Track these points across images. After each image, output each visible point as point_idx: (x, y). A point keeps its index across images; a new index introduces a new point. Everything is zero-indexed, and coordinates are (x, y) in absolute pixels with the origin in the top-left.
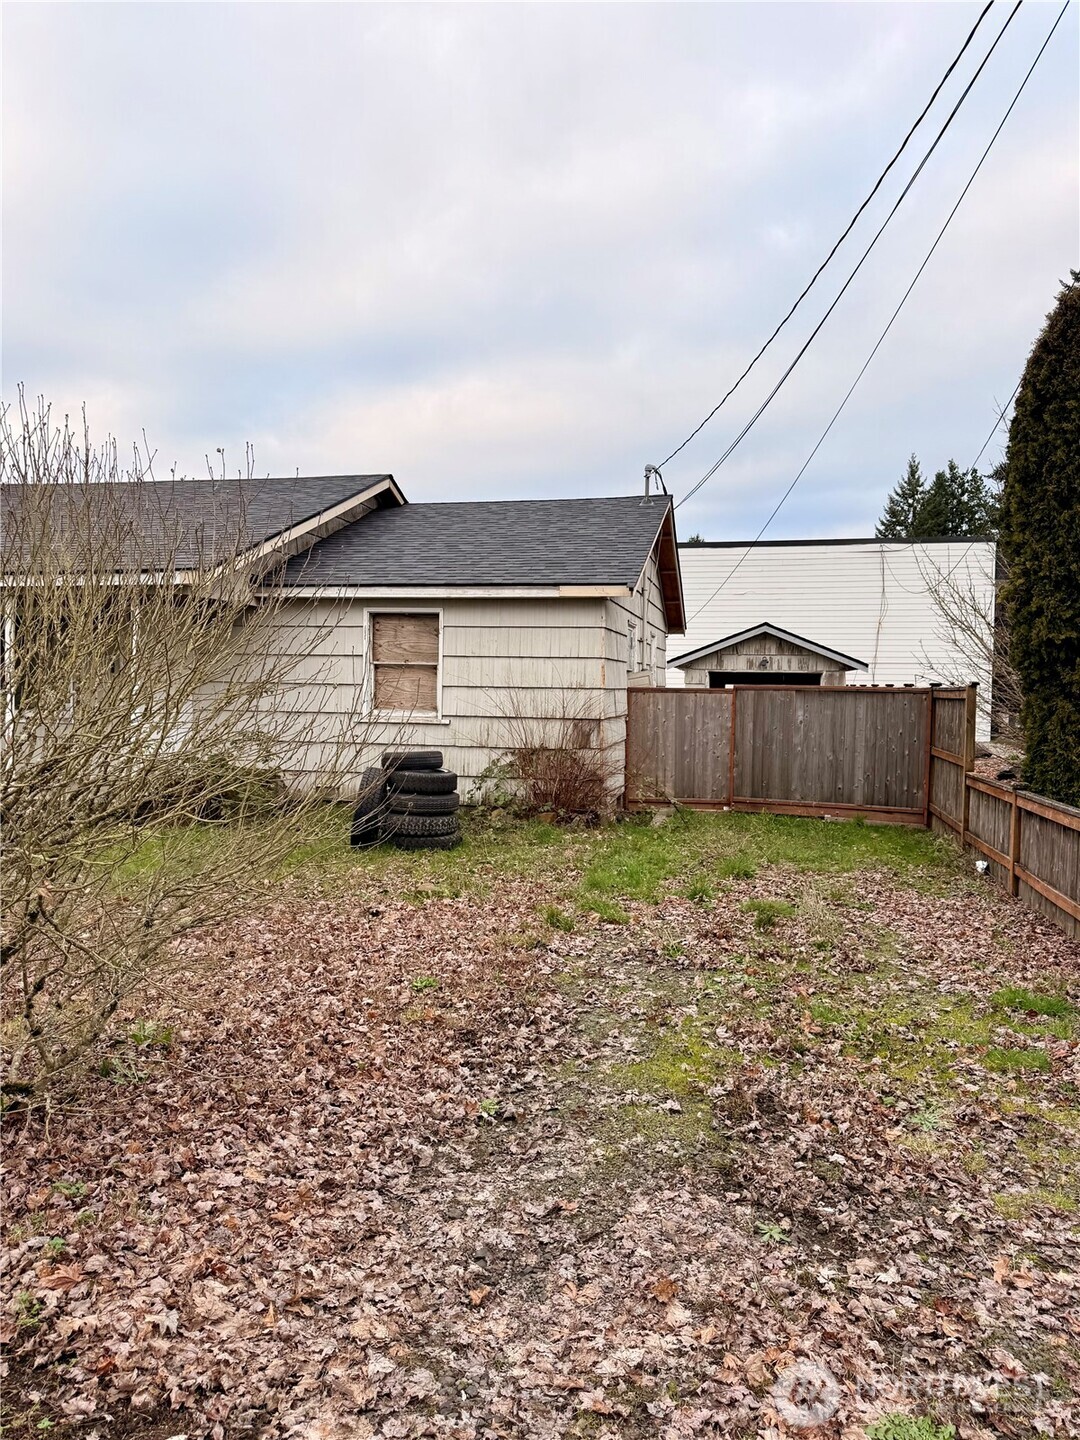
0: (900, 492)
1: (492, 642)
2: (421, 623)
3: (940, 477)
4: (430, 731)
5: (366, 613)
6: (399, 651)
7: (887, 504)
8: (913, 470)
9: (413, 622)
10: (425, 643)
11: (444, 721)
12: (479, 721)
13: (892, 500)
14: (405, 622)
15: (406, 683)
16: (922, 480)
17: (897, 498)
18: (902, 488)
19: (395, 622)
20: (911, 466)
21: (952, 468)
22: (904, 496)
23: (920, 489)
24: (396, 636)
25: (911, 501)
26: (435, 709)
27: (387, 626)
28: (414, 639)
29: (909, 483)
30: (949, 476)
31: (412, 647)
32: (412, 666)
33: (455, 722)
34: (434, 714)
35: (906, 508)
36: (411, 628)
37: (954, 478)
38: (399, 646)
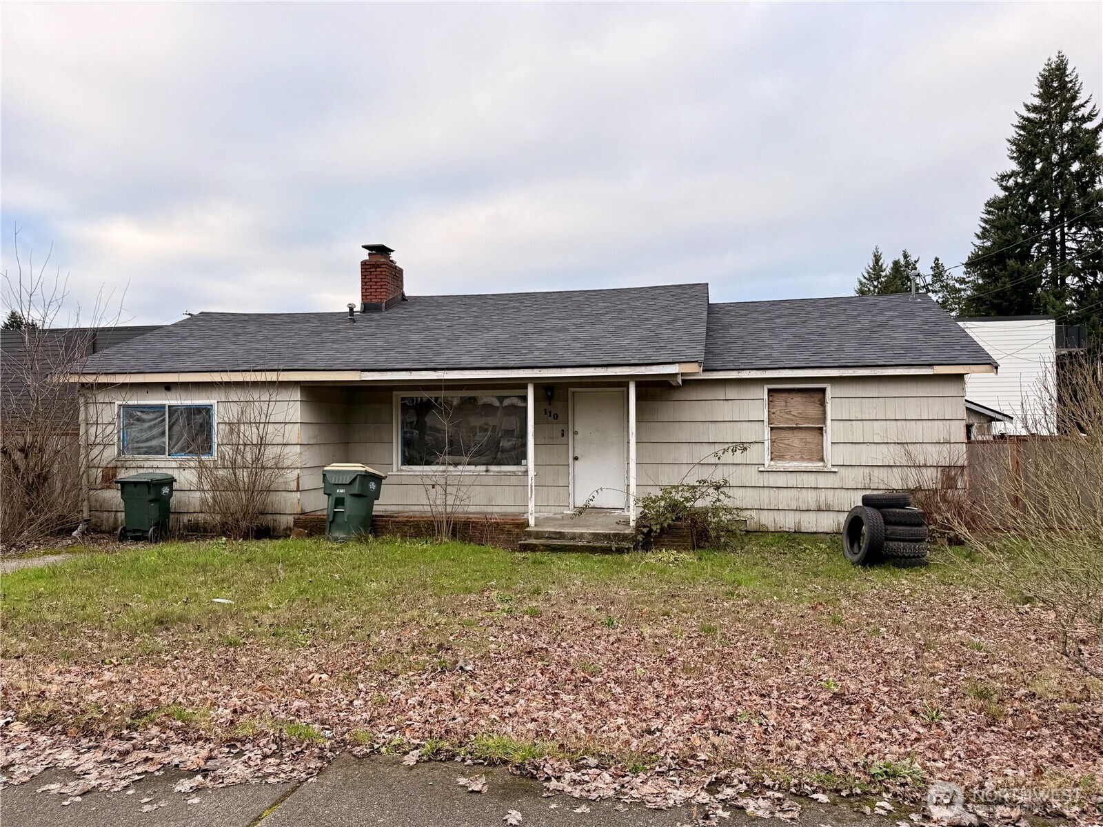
0: (867, 276)
1: (871, 408)
2: (807, 395)
3: (896, 263)
4: (820, 476)
5: (766, 388)
6: (789, 417)
7: (857, 286)
8: (877, 259)
9: (800, 395)
10: (812, 410)
11: (833, 470)
12: (862, 469)
13: (861, 283)
14: (792, 395)
15: (796, 441)
16: (884, 267)
17: (864, 281)
18: (868, 273)
19: (785, 395)
20: (875, 256)
21: (906, 256)
22: (870, 279)
23: (883, 274)
24: (786, 406)
25: (876, 283)
26: (822, 460)
27: (780, 400)
28: (802, 407)
29: (874, 269)
30: (903, 263)
31: (800, 414)
32: (801, 428)
33: (843, 471)
34: (821, 464)
35: (872, 288)
36: (799, 399)
37: (907, 264)
38: (789, 413)
